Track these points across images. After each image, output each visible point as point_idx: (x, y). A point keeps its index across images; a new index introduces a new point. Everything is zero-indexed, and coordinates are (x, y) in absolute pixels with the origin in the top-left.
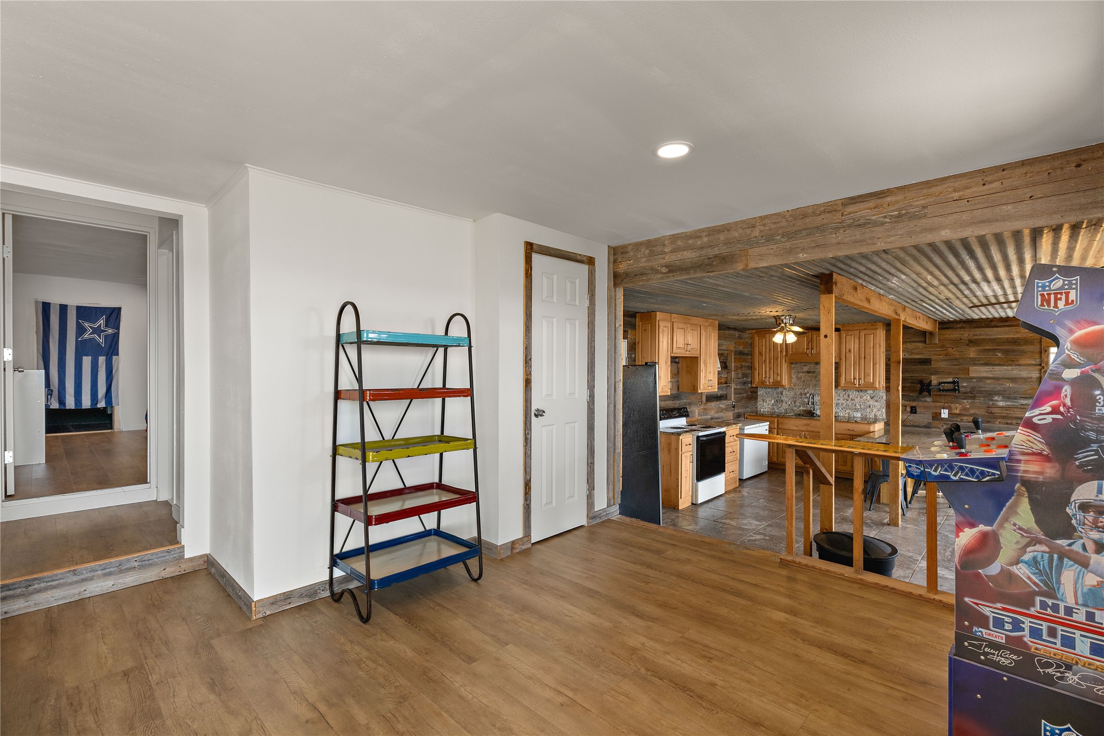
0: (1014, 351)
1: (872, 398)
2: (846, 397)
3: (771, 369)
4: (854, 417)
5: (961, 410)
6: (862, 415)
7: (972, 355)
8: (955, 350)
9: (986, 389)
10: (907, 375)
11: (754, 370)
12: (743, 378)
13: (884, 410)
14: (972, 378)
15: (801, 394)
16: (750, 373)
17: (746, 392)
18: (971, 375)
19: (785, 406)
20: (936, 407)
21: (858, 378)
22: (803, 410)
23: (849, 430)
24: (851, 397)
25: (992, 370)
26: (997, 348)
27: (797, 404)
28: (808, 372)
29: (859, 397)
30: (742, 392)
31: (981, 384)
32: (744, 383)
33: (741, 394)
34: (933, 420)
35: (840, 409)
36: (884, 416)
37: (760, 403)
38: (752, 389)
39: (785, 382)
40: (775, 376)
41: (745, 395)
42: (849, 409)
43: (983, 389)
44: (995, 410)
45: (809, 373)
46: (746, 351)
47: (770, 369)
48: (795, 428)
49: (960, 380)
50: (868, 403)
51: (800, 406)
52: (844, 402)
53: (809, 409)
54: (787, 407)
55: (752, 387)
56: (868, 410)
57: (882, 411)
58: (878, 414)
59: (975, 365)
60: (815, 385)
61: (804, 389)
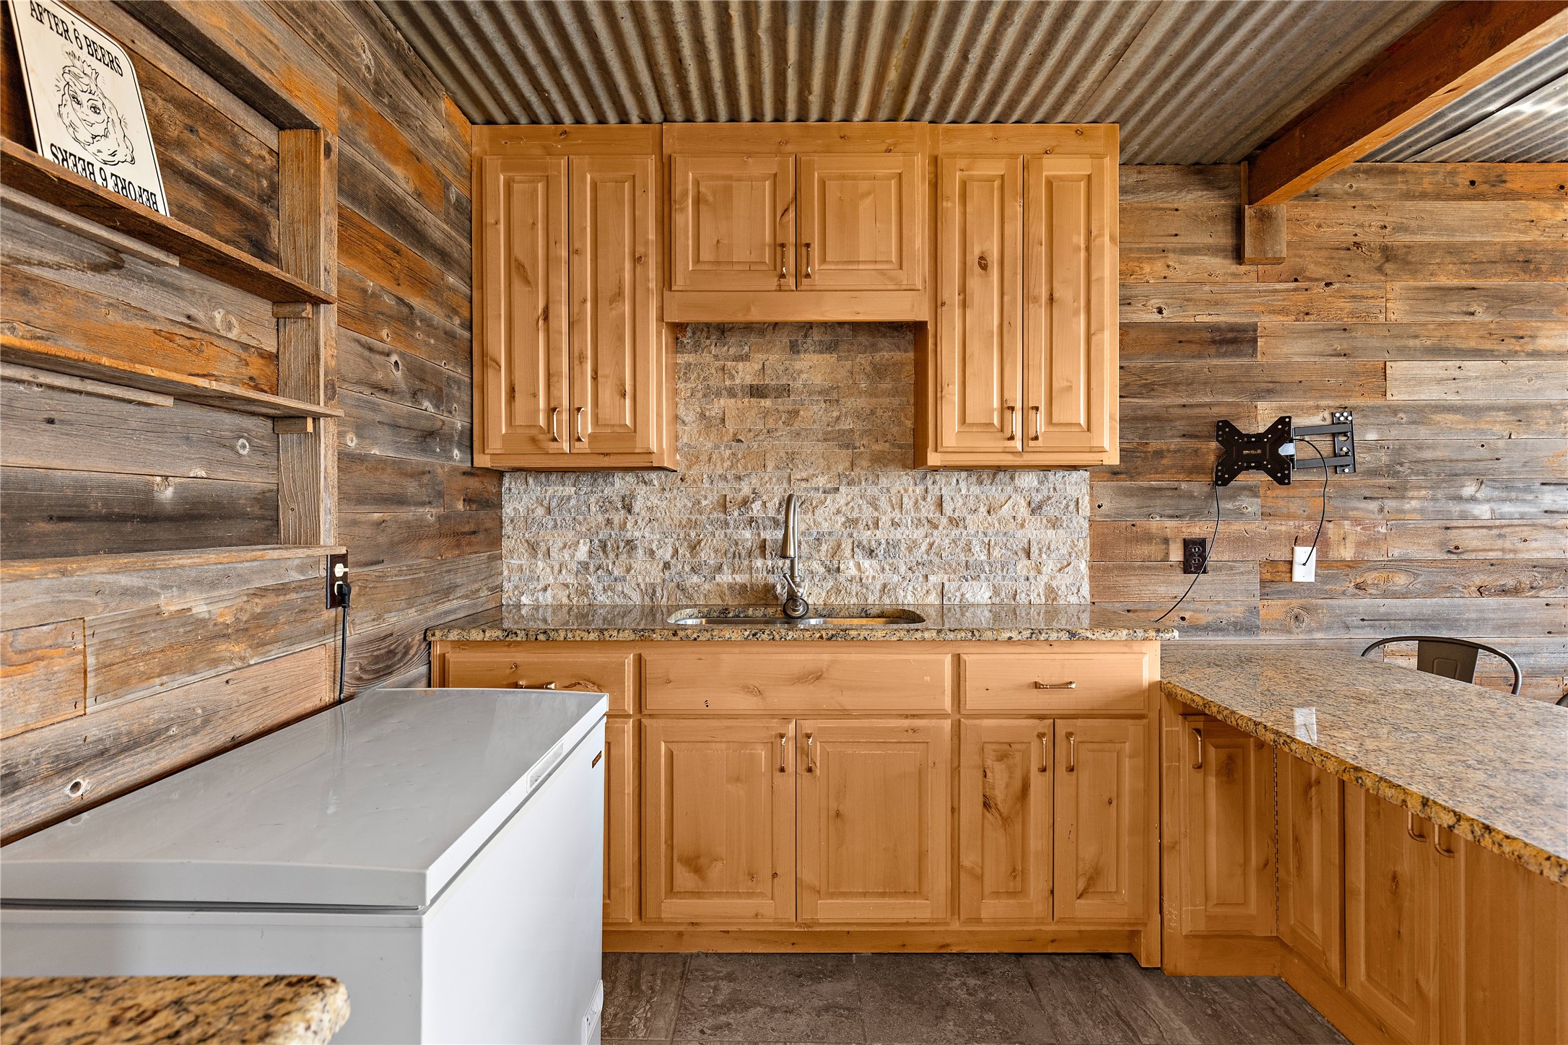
0: (1522, 298)
1: (1036, 509)
2: (928, 510)
3: (582, 358)
4: (964, 607)
5: (1359, 544)
6: (996, 592)
7: (1397, 311)
8: (1339, 290)
9: (1438, 454)
10: (1168, 401)
11: (484, 365)
12: (415, 395)
13: (1083, 567)
14: (1395, 410)
15: (723, 505)
16: (458, 382)
17: (440, 495)
18: (1397, 395)
19: (645, 571)
20: (1274, 538)
21: (1018, 405)
22: (731, 587)
23: (1037, 685)
24: (948, 508)
25: (1457, 373)
26: (1472, 282)
27: (706, 555)
28: (757, 392)
29: (983, 509)
30: (411, 487)
31: (1423, 433)
32: (428, 436)
33: (399, 500)
34: (1264, 596)
35: (903, 569)
36: (1085, 590)
37: (514, 558)
38: (473, 483)
39: (656, 439)
40: (607, 394)
41: (429, 514)
42: (947, 567)
43: (1428, 455)
44: (1470, 539)
45: (764, 396)
46: (436, 225)
47: (576, 359)
48: (744, 703)
49: (1356, 419)
50: (1019, 534)
51: (719, 568)
52: (919, 534)
53: (760, 578)
54: (655, 574)
55: (473, 472)
56: (1023, 566)
57: (1077, 569)
58: (1062, 582)
59: (1406, 353)
60: (791, 457)
61: (739, 478)
